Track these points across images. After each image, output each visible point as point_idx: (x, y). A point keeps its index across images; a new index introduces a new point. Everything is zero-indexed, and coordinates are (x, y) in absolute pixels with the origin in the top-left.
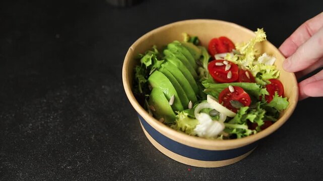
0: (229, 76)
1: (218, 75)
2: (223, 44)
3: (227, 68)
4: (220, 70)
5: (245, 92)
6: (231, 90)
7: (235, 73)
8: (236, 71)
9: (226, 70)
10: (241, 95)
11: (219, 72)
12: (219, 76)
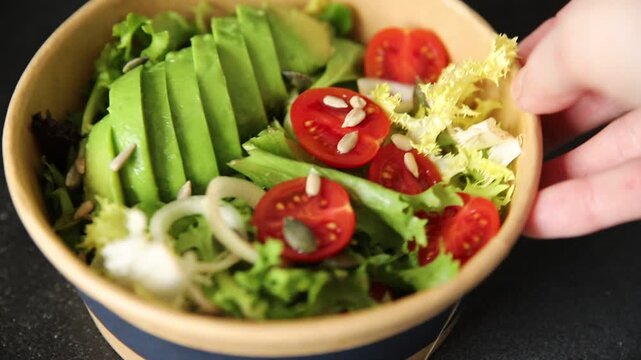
0: (343, 147)
1: (315, 134)
2: (417, 54)
3: (351, 120)
4: (326, 120)
5: (348, 208)
6: (312, 188)
7: (368, 139)
8: (377, 137)
9: (344, 126)
10: (333, 212)
11: (319, 126)
12: (316, 138)
